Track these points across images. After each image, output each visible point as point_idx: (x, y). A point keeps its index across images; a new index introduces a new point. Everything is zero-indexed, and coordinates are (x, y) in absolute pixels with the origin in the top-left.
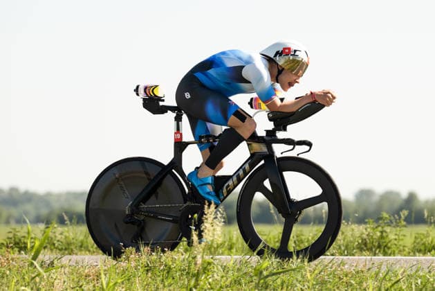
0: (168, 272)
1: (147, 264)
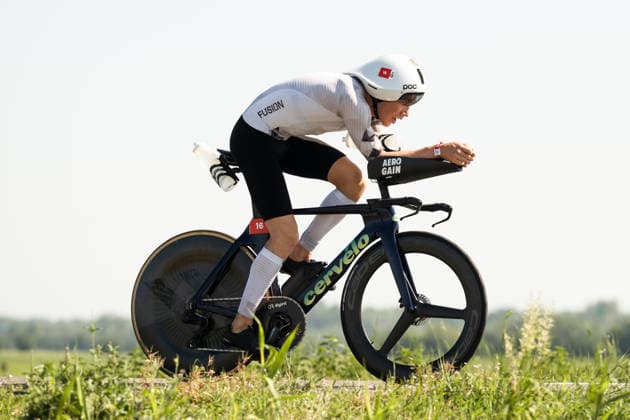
0: (477, 400)
1: (447, 387)
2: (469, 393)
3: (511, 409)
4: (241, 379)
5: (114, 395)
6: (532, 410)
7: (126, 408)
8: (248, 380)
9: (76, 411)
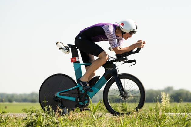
0: (149, 119)
1: (141, 116)
2: (147, 117)
3: (160, 122)
4: (84, 114)
5: (50, 120)
6: (166, 122)
7: (54, 123)
8: (86, 114)
9: (41, 124)
